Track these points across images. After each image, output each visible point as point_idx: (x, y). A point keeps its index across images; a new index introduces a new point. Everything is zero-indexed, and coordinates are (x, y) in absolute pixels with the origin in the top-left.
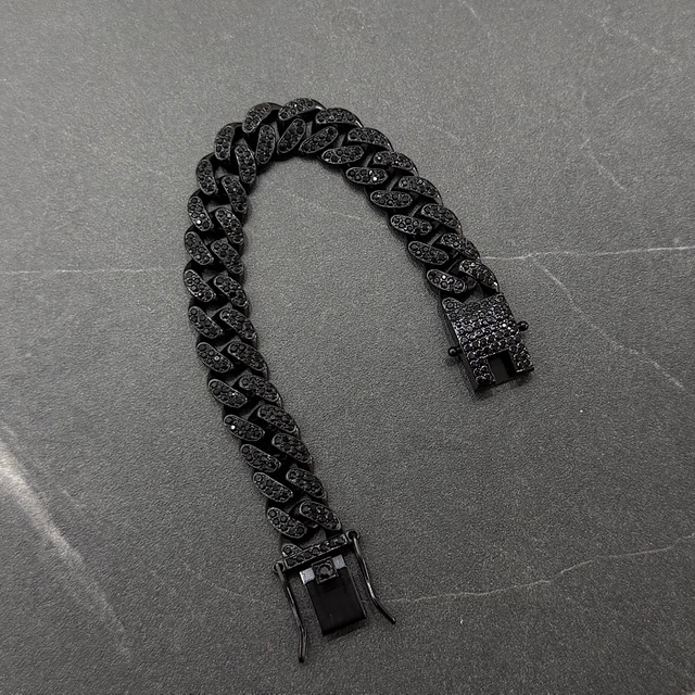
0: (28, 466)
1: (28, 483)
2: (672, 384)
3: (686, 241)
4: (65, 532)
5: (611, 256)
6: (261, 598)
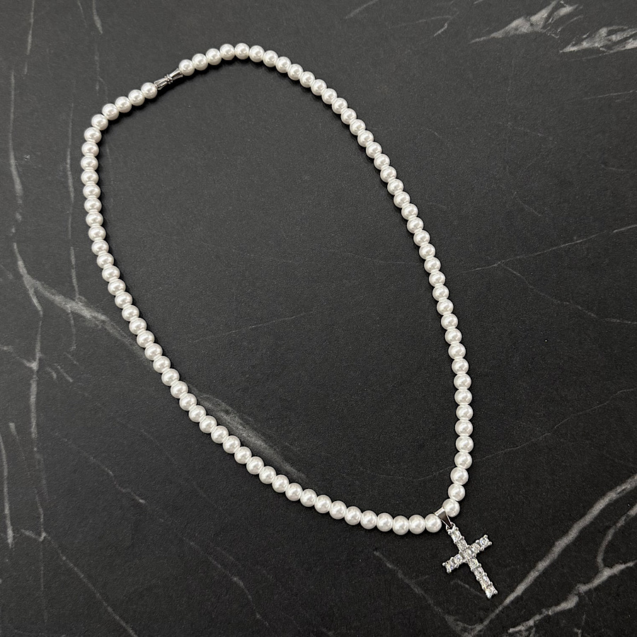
0: (264, 434)
1: (266, 444)
2: (590, 315)
3: (579, 237)
4: (292, 465)
5: (543, 254)
6: (404, 475)
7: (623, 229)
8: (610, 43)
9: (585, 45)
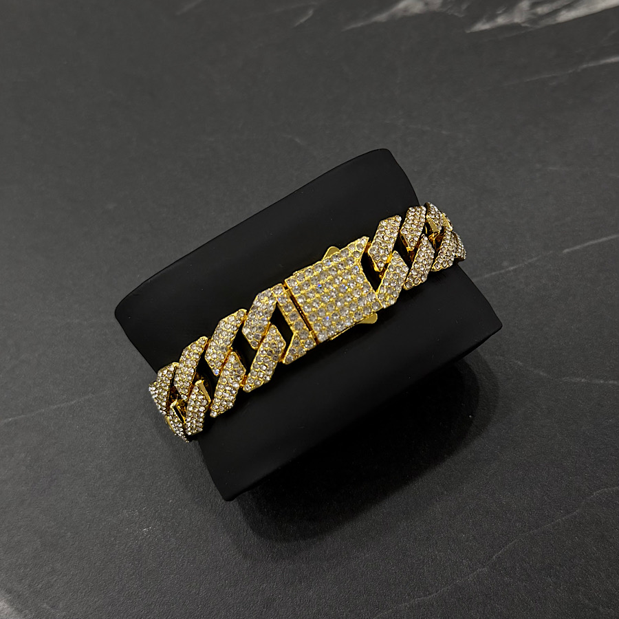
7: (578, 247)
8: (533, 17)
9: (501, 21)
